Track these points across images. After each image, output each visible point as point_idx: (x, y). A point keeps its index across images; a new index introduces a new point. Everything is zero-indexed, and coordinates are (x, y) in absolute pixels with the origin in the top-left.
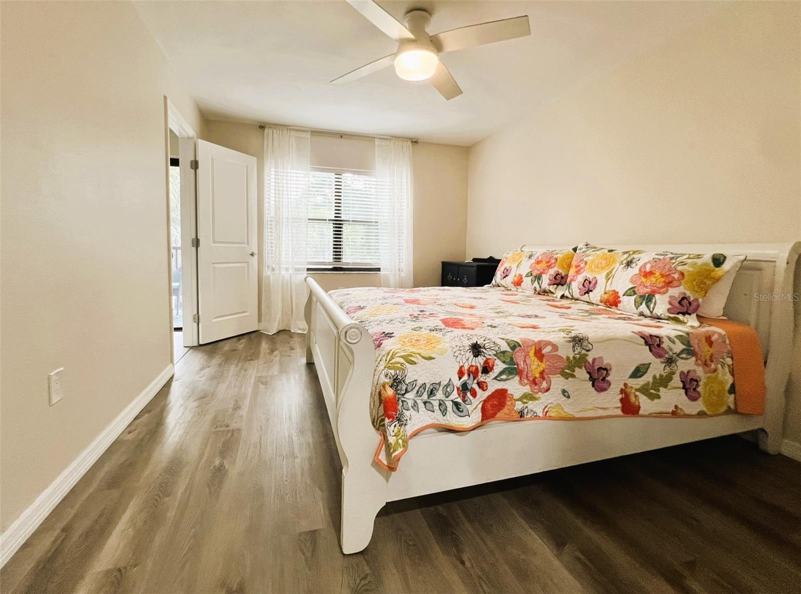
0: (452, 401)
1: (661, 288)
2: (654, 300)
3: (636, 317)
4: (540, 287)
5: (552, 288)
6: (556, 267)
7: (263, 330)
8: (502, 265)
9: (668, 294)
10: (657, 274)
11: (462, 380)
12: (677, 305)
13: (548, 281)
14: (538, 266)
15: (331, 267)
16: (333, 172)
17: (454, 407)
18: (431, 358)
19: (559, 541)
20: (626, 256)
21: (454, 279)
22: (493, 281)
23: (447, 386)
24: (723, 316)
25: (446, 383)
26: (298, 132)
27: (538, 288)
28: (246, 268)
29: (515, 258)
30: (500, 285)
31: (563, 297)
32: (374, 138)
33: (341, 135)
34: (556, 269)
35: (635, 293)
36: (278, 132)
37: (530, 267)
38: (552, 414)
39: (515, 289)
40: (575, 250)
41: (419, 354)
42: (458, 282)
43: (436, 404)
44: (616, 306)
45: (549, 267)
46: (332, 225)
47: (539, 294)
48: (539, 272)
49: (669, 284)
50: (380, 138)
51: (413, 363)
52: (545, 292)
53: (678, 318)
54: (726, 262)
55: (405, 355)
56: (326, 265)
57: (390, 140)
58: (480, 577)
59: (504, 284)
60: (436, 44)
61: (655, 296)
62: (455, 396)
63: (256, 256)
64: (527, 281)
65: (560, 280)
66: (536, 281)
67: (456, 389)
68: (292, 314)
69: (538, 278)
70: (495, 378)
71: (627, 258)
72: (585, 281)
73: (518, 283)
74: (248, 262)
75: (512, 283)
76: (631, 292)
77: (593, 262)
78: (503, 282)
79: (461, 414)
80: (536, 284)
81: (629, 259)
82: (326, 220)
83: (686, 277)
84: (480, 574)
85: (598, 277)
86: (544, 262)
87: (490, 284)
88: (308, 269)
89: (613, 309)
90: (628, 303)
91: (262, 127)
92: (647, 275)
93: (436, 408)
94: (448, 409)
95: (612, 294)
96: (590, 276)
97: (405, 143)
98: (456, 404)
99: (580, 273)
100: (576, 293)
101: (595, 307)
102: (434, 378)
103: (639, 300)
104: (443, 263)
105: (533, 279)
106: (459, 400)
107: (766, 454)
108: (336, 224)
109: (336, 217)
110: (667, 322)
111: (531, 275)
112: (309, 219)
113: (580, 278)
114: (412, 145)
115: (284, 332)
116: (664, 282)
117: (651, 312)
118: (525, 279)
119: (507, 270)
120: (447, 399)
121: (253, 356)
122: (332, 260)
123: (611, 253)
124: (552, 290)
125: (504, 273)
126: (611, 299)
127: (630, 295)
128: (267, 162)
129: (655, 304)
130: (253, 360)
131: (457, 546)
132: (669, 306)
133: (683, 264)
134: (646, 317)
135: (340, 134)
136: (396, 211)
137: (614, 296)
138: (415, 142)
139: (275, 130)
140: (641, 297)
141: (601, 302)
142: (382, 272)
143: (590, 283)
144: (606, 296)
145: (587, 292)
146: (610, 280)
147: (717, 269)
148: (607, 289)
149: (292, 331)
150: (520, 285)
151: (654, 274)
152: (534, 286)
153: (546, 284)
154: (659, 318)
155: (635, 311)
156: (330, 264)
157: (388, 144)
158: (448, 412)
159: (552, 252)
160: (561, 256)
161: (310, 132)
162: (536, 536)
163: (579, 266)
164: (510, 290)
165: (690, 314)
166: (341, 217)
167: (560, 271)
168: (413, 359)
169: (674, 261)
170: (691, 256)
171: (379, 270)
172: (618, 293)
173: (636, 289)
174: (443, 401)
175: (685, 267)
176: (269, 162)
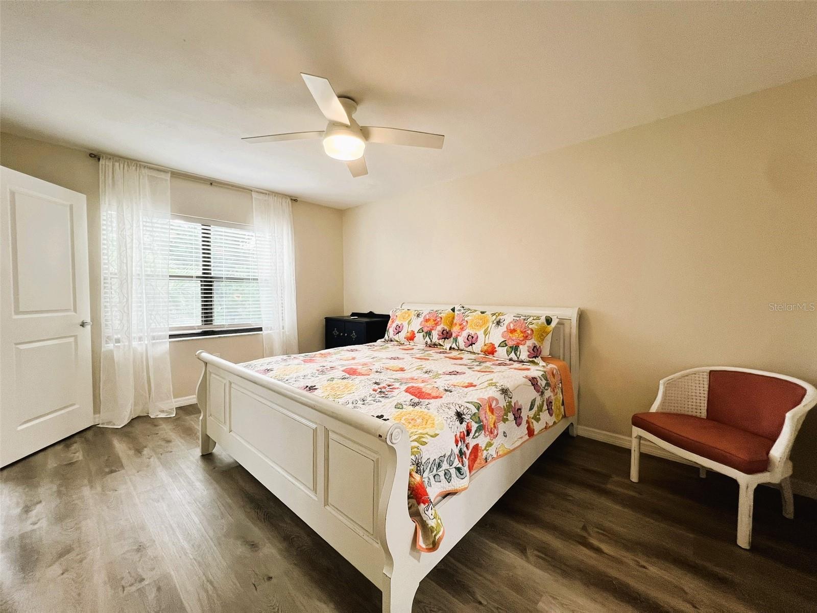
0: (455, 468)
1: (522, 341)
2: (519, 350)
3: (508, 362)
4: (431, 341)
5: (441, 342)
6: (442, 324)
7: (103, 424)
8: (393, 322)
9: (526, 346)
10: (518, 331)
11: (458, 447)
12: (532, 352)
13: (438, 336)
14: (428, 324)
15: (200, 331)
16: (199, 223)
17: (457, 472)
18: (436, 435)
19: (522, 549)
20: (494, 317)
21: (342, 334)
22: (386, 336)
23: (450, 456)
24: (550, 355)
25: (449, 453)
26: (151, 170)
27: (429, 342)
28: (73, 344)
29: (405, 316)
30: (393, 340)
31: (451, 348)
32: (252, 191)
33: (212, 182)
34: (442, 326)
35: (506, 345)
36: (122, 166)
37: (421, 324)
38: (500, 453)
39: (408, 343)
40: (453, 310)
41: (427, 434)
42: (345, 337)
43: (442, 474)
44: (493, 354)
45: (437, 324)
46: (199, 283)
47: (430, 347)
48: (429, 329)
49: (526, 338)
50: (257, 192)
51: (424, 443)
52: (435, 345)
53: (534, 361)
54: (552, 322)
55: (417, 438)
56: (195, 329)
57: (269, 194)
58: (497, 608)
59: (397, 339)
60: (364, 133)
61: (520, 346)
62: (457, 463)
63: (88, 328)
64: (419, 337)
65: (446, 335)
66: (427, 336)
67: (456, 455)
68: (150, 394)
69: (429, 333)
70: (473, 438)
71: (496, 319)
72: (468, 337)
73: (411, 338)
74: (76, 337)
75: (405, 338)
76: (503, 344)
77: (472, 320)
78: (396, 338)
79: (462, 477)
80: (427, 339)
81: (497, 320)
82: (192, 277)
83: (534, 332)
84: (496, 605)
85: (478, 333)
86: (432, 321)
87: (383, 338)
88: (171, 336)
89: (490, 357)
90: (502, 352)
91: (95, 156)
92: (513, 331)
93: (442, 477)
94: (452, 475)
95: (490, 346)
96: (472, 332)
97: (284, 200)
98: (458, 469)
99: (464, 329)
100: (462, 345)
101: (476, 355)
102: (440, 452)
103: (510, 350)
104: (326, 319)
105: (425, 335)
106: (460, 465)
107: (573, 437)
108: (205, 281)
109: (204, 273)
110: (528, 364)
111: (423, 331)
112: (170, 276)
113: (465, 334)
114: (292, 202)
115: (140, 420)
116: (523, 336)
117: (518, 358)
118: (417, 335)
119: (399, 327)
120: (451, 467)
121: (113, 465)
122: (200, 323)
123: (483, 314)
124: (441, 343)
125: (396, 329)
126: (490, 349)
127: (503, 347)
128: (105, 202)
129: (520, 352)
130: (115, 471)
131: (469, 592)
132: (529, 353)
133: (531, 323)
134: (514, 361)
135: (210, 180)
136: (278, 268)
137: (491, 347)
138: (295, 200)
139: (117, 164)
140: (510, 347)
141: (482, 352)
142: (264, 332)
143: (472, 337)
144: (485, 348)
145: (471, 345)
146: (488, 335)
147: (549, 326)
148: (486, 342)
149: (151, 417)
150: (413, 340)
151: (516, 331)
152: (425, 340)
153: (437, 339)
154: (522, 362)
155: (507, 357)
156: (199, 328)
157: (267, 198)
158: (452, 479)
159: (436, 311)
160: (444, 315)
161: (170, 173)
162: (508, 553)
163: (462, 324)
164: (404, 344)
165: (538, 357)
166: (210, 274)
167: (446, 328)
168: (424, 440)
169: (526, 322)
170: (535, 318)
171: (260, 329)
172: (494, 345)
173: (507, 342)
174: (447, 470)
175: (533, 325)
176: (107, 202)
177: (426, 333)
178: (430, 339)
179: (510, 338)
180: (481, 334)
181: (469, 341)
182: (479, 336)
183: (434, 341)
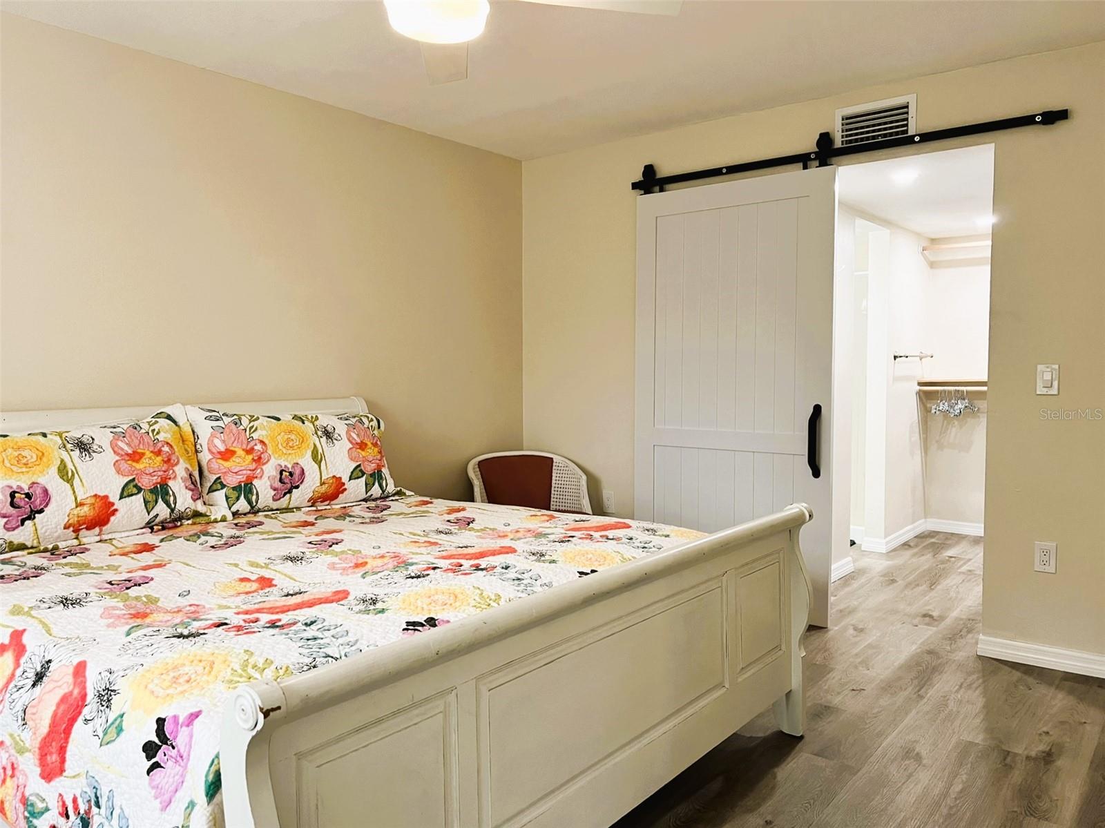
177: (154, 491)
178: (168, 505)
179: (365, 460)
180: (307, 462)
181: (284, 483)
182: (304, 468)
183: (180, 507)
